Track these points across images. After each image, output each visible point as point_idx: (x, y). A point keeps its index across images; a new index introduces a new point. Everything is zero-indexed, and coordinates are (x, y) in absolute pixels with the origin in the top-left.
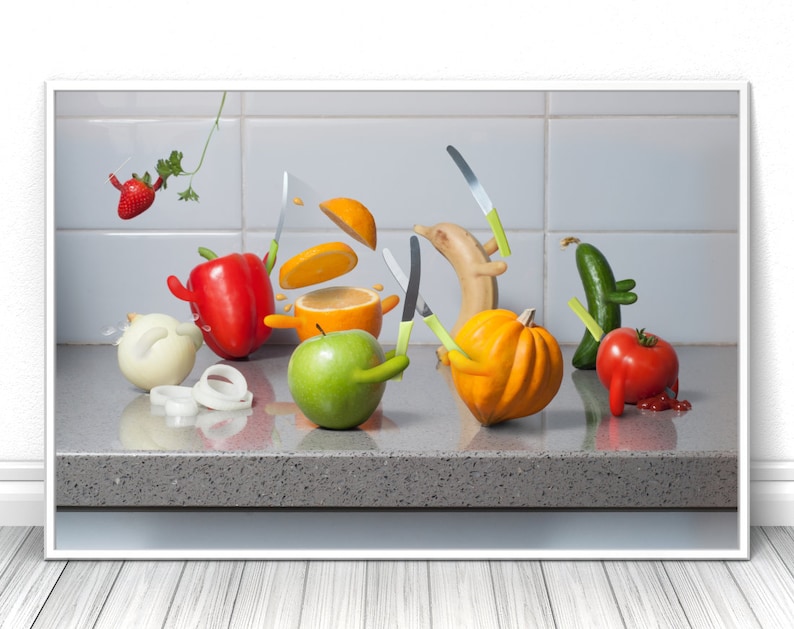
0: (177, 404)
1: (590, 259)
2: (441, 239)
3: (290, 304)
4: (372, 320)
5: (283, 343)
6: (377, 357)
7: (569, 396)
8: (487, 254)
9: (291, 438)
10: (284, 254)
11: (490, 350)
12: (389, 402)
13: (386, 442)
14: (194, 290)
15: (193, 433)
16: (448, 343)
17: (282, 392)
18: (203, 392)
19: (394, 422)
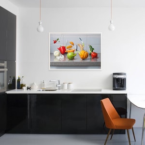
0: (58, 58)
1: (91, 47)
2: (79, 45)
3: (67, 50)
4: (74, 51)
5: (67, 53)
6: (74, 54)
7: (89, 57)
8: (82, 46)
9: (67, 60)
10: (67, 46)
11: (83, 54)
12: (75, 58)
13: (75, 61)
14: (60, 49)
15: (60, 60)
16: (79, 53)
17: (67, 57)
18: (60, 57)
19: (75, 59)
